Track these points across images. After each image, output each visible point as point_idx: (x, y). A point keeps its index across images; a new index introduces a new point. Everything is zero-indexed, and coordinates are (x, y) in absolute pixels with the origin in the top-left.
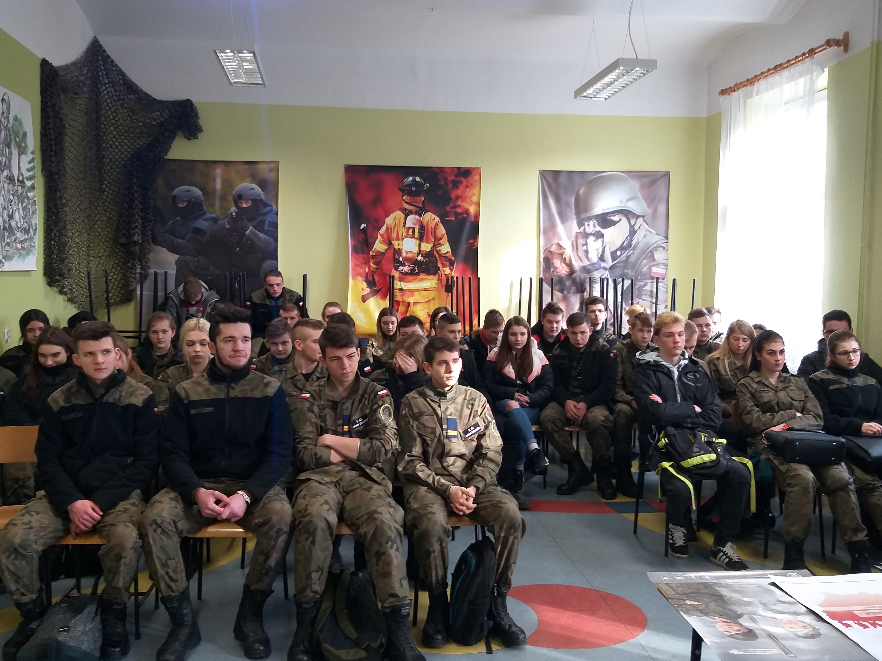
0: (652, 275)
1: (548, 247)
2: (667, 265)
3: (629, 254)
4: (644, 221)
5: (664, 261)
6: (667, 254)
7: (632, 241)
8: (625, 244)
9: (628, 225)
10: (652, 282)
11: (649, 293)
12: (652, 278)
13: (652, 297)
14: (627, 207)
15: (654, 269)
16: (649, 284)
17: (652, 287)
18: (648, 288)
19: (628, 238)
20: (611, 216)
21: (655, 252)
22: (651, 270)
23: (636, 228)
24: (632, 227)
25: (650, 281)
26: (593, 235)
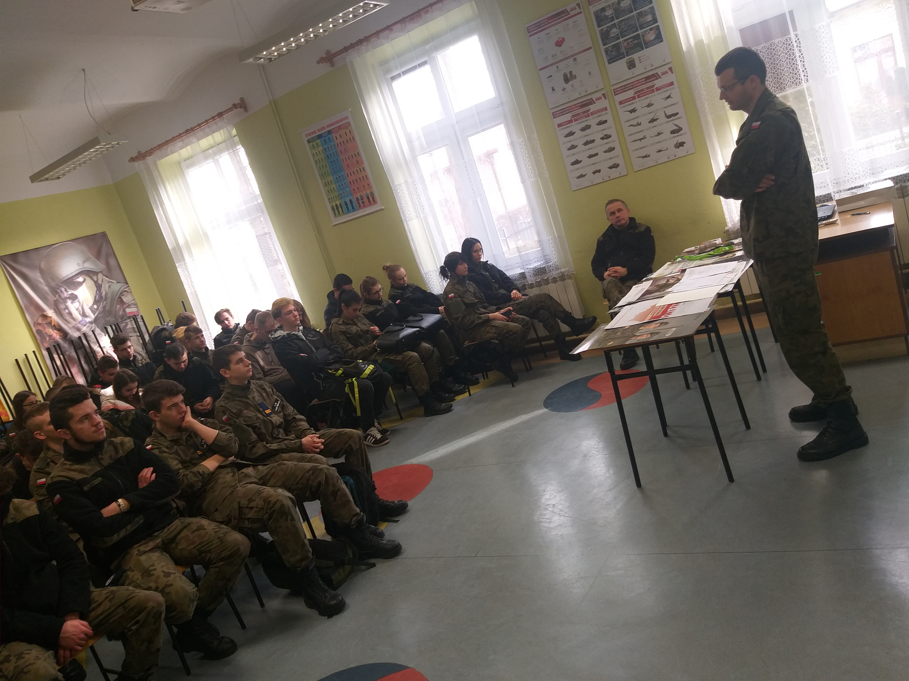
0: (128, 315)
1: (35, 321)
2: (136, 304)
3: (104, 305)
4: (103, 275)
5: (132, 302)
6: (132, 295)
7: (101, 293)
8: (97, 298)
9: (93, 282)
10: (131, 321)
11: (132, 330)
12: (129, 318)
13: (135, 332)
14: (86, 268)
15: (128, 310)
16: (129, 323)
17: (132, 324)
18: (129, 326)
19: (97, 292)
20: (76, 279)
21: (122, 297)
22: (126, 312)
23: (100, 282)
24: (96, 282)
25: (129, 320)
26: (69, 298)
